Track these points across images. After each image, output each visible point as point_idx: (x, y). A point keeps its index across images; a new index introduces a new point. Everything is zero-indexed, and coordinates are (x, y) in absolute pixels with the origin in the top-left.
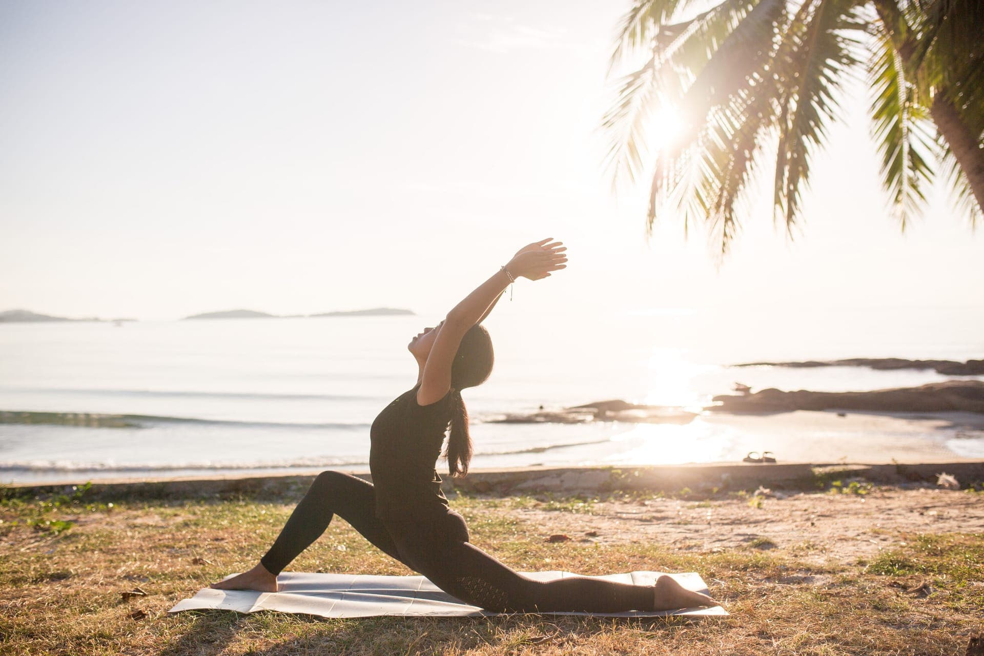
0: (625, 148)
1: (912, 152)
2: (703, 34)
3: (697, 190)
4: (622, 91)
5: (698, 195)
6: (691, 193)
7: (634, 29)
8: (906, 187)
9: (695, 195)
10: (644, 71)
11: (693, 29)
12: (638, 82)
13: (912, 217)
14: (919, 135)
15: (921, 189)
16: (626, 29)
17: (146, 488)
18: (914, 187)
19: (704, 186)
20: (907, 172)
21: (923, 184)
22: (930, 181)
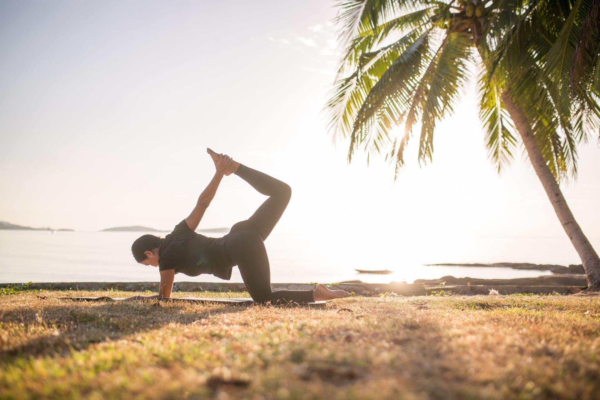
0: (341, 119)
1: (503, 128)
2: (385, 59)
3: (375, 141)
4: (340, 88)
5: (375, 143)
6: (372, 142)
7: (351, 55)
8: (501, 148)
9: (374, 144)
10: (352, 77)
11: (379, 56)
12: (349, 83)
13: (504, 165)
14: (506, 119)
15: (509, 149)
16: (347, 56)
17: (62, 285)
18: (505, 148)
19: (379, 138)
20: (500, 139)
21: (510, 146)
22: (514, 145)
